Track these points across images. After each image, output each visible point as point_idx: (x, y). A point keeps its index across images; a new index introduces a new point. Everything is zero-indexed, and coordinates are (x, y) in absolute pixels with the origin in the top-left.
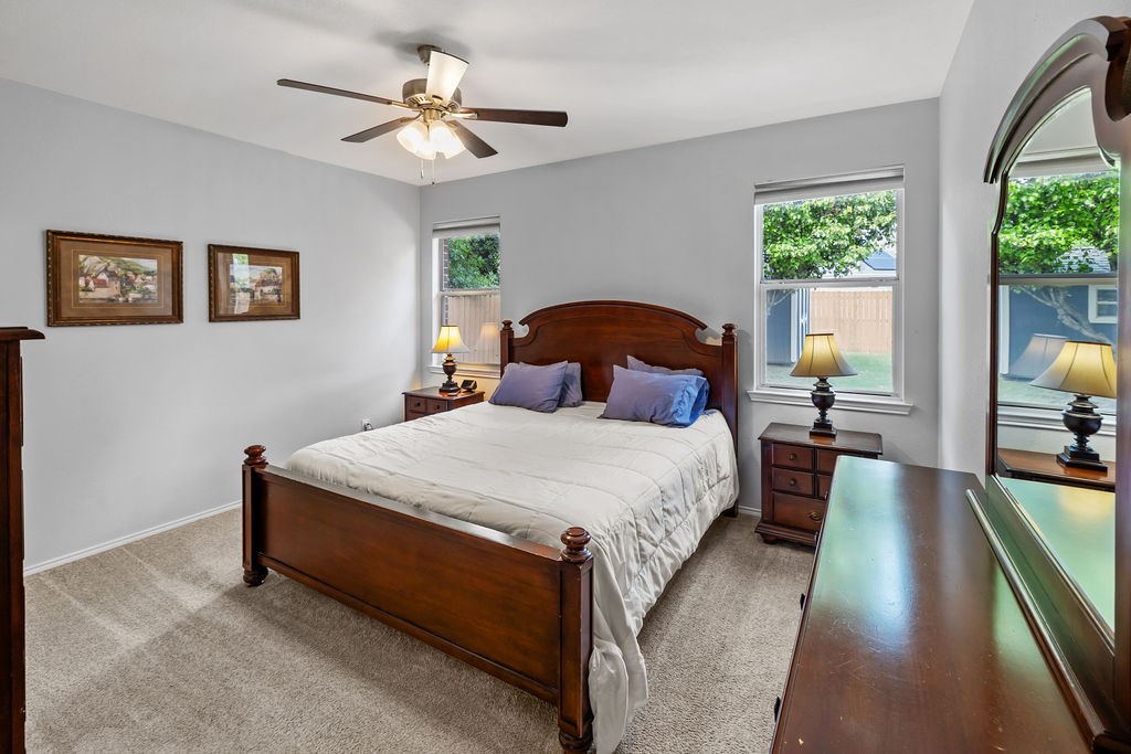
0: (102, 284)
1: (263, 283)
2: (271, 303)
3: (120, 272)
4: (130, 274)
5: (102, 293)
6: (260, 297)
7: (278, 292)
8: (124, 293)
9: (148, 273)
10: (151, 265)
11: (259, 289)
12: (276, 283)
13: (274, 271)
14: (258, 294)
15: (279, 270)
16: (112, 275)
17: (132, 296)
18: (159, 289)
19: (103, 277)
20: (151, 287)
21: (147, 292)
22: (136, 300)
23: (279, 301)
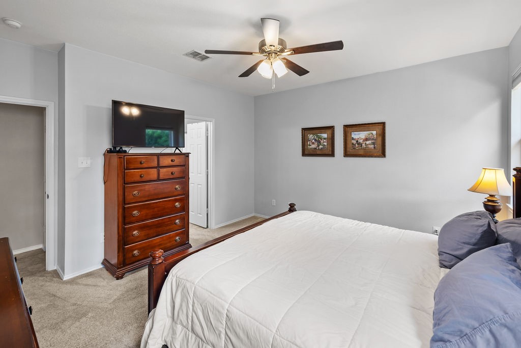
0: (313, 143)
1: (366, 139)
2: (371, 149)
3: (317, 139)
4: (320, 140)
5: (313, 146)
6: (365, 147)
7: (374, 144)
8: (318, 146)
9: (324, 139)
10: (325, 136)
11: (364, 142)
12: (373, 139)
13: (372, 134)
14: (364, 145)
15: (374, 132)
16: (315, 140)
17: (321, 147)
18: (327, 144)
19: (313, 141)
20: (325, 144)
21: (324, 145)
22: (321, 148)
23: (374, 148)
